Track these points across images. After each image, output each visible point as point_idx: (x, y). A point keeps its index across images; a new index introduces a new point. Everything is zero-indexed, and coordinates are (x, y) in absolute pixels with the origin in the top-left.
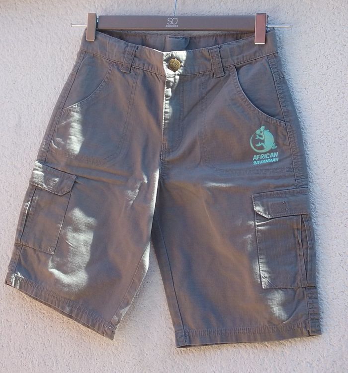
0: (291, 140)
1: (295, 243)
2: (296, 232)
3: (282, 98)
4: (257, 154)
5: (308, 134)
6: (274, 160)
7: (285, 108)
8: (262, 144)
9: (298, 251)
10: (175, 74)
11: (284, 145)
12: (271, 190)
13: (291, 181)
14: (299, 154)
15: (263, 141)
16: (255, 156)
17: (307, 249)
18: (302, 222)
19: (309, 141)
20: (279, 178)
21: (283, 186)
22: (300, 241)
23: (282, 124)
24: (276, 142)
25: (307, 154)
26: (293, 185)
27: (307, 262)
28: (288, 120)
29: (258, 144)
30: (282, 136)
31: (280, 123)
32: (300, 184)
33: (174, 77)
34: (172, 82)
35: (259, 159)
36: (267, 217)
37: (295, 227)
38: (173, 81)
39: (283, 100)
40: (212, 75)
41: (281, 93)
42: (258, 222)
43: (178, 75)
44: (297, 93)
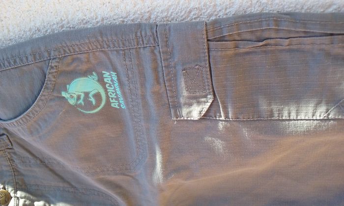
0: (77, 50)
1: (265, 52)
2: (242, 50)
3: (15, 62)
4: (108, 103)
5: (70, 17)
6: (115, 79)
7: (30, 58)
8: (90, 95)
9: (280, 48)
10: (15, 197)
11: (88, 61)
12: (163, 89)
13: (146, 54)
14: (100, 39)
15: (87, 94)
16: (112, 105)
17: (277, 31)
18: (221, 39)
19: (80, 16)
20: (142, 74)
21: (155, 70)
22: (261, 44)
23: (53, 65)
24: (85, 73)
25: (103, 20)
26: (153, 52)
27: (305, 32)
28: (46, 54)
29: (92, 102)
30: (74, 65)
31: (52, 68)
32: (151, 39)
33: (18, 198)
34: (25, 201)
35: (117, 99)
36: (211, 101)
37: (230, 52)
38: (23, 200)
39: (18, 60)
40: (10, 151)
41: (9, 63)
42: (221, 116)
43: (15, 192)
44: (11, 34)
